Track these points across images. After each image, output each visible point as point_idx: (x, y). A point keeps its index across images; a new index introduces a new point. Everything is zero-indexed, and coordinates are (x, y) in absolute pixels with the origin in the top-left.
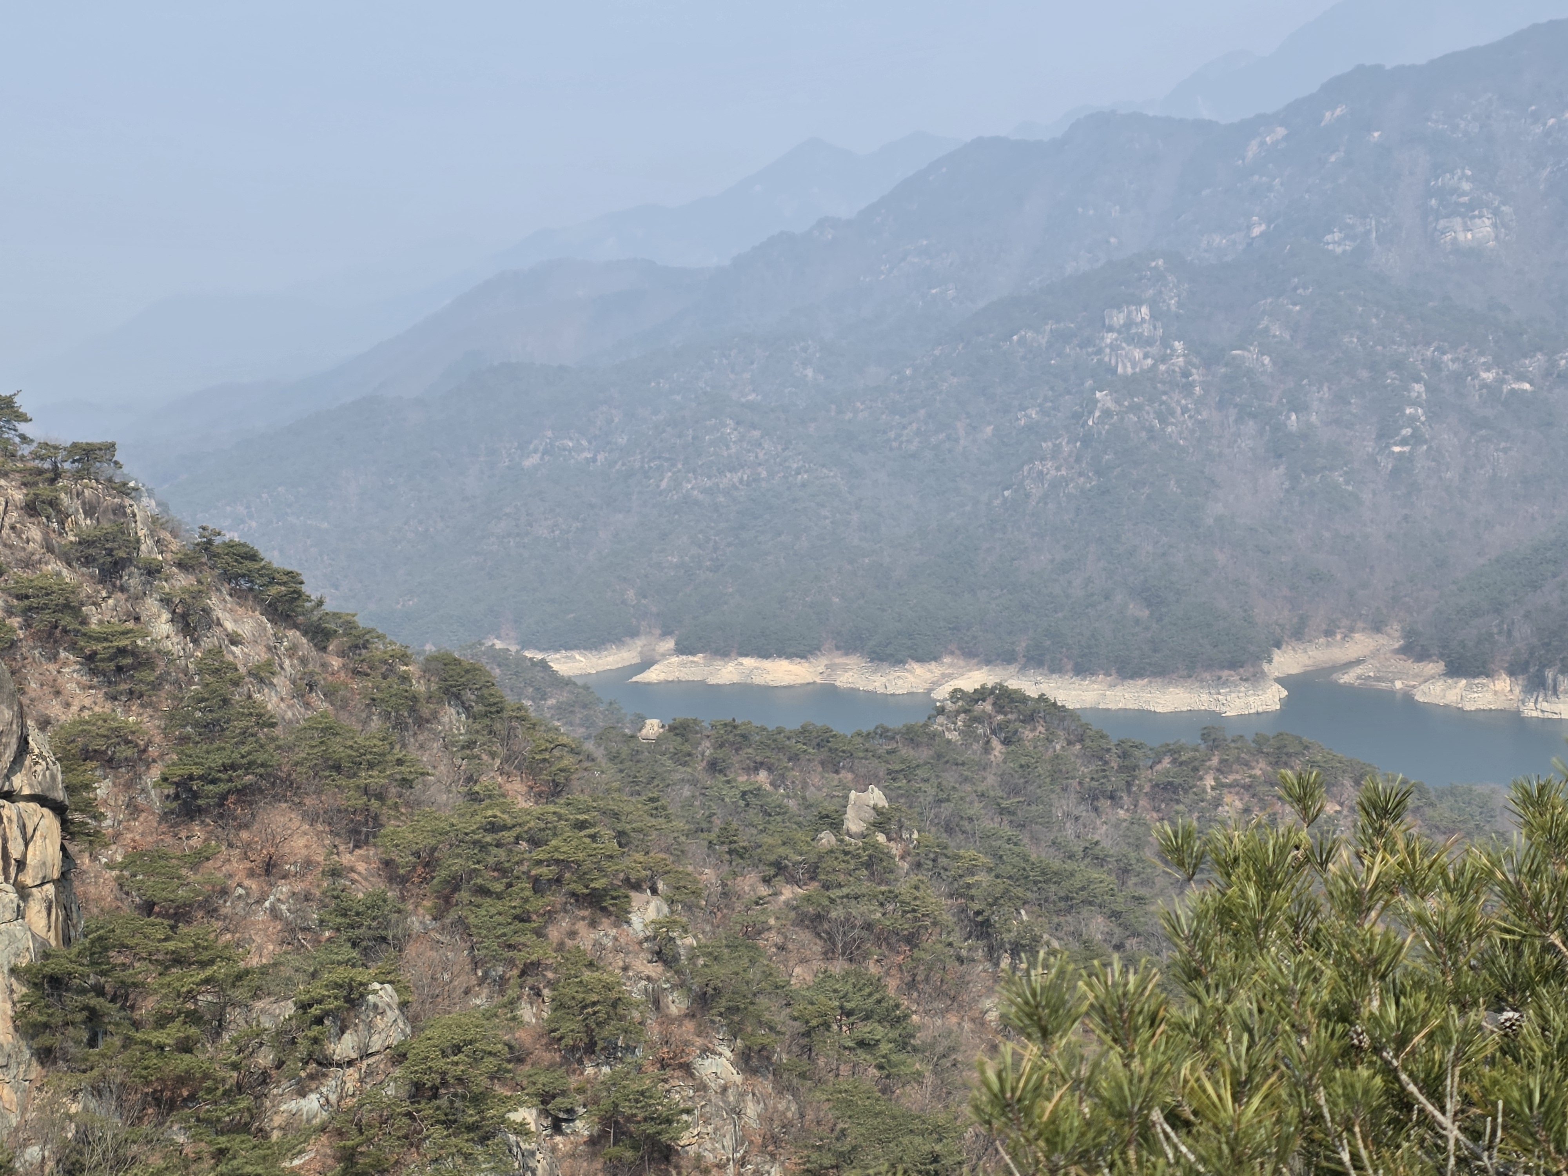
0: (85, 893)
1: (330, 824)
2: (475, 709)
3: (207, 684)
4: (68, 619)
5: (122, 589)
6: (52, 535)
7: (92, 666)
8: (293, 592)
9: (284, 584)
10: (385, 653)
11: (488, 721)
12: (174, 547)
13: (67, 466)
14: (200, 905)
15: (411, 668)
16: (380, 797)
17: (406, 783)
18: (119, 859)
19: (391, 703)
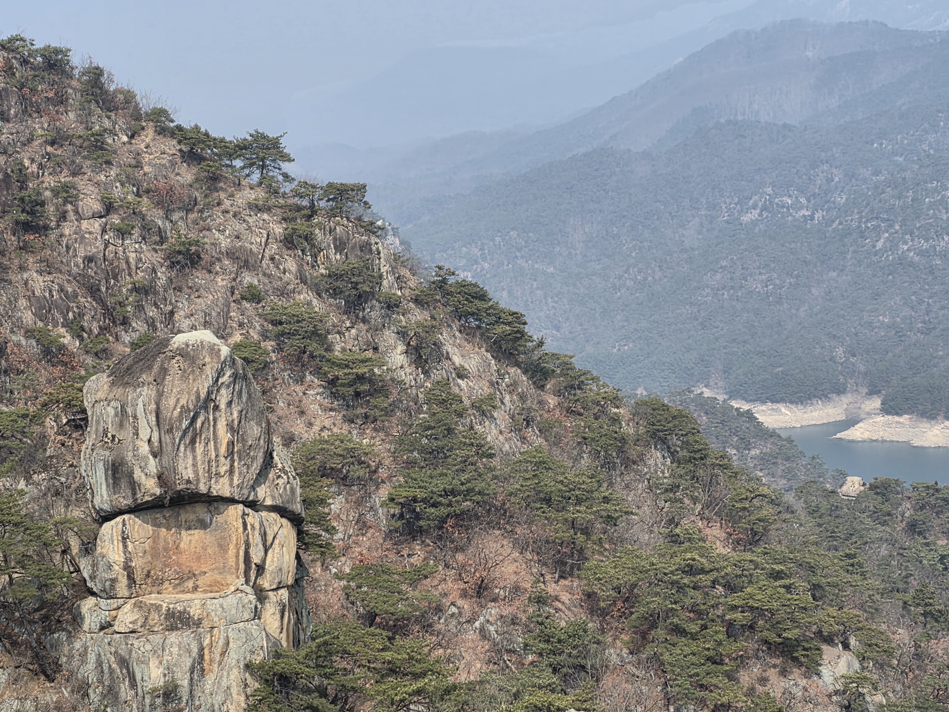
0: (316, 599)
1: (538, 554)
2: (680, 454)
3: (434, 414)
4: (315, 345)
5: (364, 320)
6: (306, 267)
7: (334, 390)
8: (516, 332)
9: (509, 324)
10: (598, 394)
11: (691, 467)
12: (412, 284)
13: (322, 204)
14: (416, 620)
15: (622, 411)
16: (586, 532)
17: (611, 520)
18: (348, 571)
19: (601, 443)
